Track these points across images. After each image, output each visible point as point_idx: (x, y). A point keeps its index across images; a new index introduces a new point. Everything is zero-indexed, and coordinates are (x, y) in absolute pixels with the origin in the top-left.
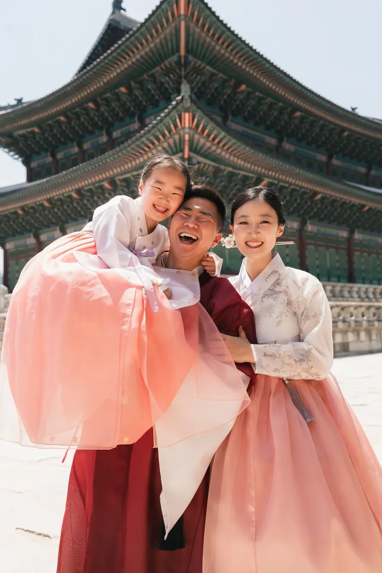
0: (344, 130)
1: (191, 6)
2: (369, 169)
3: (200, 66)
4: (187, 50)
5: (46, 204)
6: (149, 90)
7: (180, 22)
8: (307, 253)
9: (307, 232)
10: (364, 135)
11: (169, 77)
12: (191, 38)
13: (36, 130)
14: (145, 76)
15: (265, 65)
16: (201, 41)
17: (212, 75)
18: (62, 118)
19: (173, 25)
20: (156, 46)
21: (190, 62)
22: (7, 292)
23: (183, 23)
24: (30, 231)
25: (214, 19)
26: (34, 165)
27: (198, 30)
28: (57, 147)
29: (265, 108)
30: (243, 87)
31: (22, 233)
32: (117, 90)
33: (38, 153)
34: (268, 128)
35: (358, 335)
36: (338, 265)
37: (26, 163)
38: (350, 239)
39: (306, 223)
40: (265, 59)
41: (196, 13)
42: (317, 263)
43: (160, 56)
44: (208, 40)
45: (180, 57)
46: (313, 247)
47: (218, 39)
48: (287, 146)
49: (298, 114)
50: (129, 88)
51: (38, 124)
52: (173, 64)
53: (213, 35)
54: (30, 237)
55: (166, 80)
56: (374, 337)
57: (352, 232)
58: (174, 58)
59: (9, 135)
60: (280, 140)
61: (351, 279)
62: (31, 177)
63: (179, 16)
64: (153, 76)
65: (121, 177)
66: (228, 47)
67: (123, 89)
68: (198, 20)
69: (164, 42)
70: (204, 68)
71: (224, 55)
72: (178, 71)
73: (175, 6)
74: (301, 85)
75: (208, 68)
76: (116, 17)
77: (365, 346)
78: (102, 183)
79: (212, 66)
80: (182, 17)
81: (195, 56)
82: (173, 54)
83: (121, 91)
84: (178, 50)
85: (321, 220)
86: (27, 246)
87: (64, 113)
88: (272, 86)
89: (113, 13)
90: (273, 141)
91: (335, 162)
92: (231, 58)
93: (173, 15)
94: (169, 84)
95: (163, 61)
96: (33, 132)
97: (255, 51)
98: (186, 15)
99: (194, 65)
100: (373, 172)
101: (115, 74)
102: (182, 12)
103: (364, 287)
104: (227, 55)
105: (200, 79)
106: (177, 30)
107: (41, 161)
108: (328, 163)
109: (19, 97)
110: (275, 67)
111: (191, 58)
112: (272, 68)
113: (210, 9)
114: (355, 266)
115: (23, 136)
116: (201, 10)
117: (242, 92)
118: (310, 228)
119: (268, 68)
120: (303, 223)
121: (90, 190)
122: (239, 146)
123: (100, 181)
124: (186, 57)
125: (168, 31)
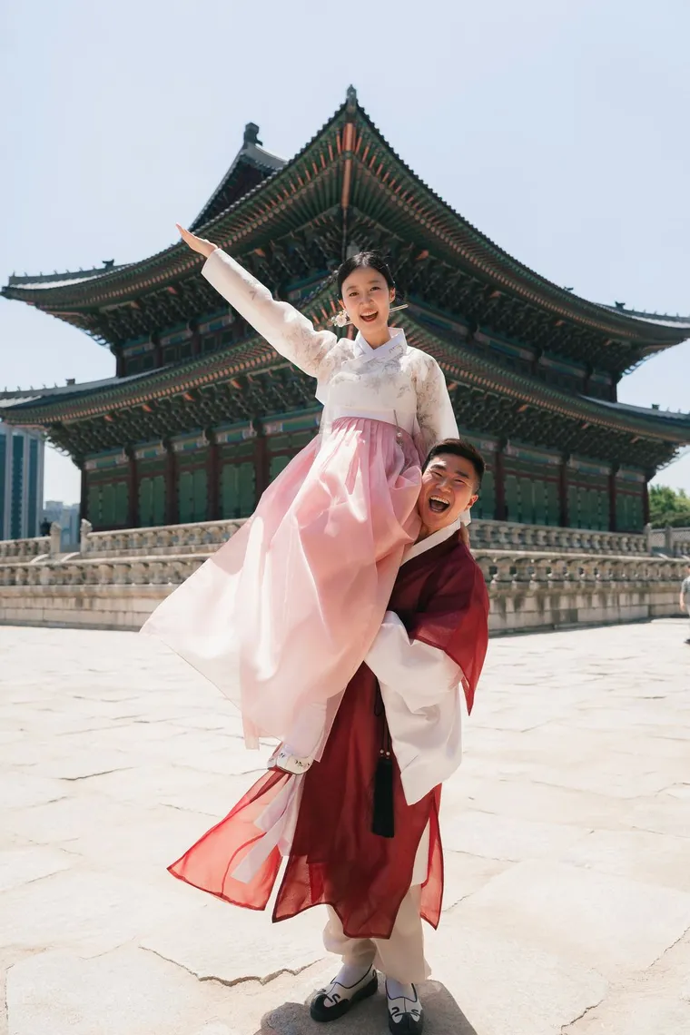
0: (558, 317)
1: (360, 138)
2: (589, 372)
3: (367, 222)
4: (351, 201)
5: (146, 408)
6: (295, 252)
7: (344, 162)
8: (506, 485)
9: (507, 456)
10: (584, 326)
11: (325, 237)
12: (358, 183)
13: (133, 304)
14: (291, 234)
15: (457, 224)
16: (372, 189)
17: (384, 235)
18: (171, 289)
19: (335, 165)
20: (308, 193)
21: (356, 217)
22: (91, 529)
23: (348, 163)
24: (121, 445)
25: (391, 158)
26: (127, 353)
27: (368, 173)
28: (161, 329)
29: (454, 283)
30: (426, 253)
31: (108, 448)
32: (250, 253)
33: (135, 338)
34: (455, 312)
35: (590, 599)
36: (546, 502)
37: (116, 350)
38: (562, 468)
39: (506, 443)
40: (458, 216)
41: (367, 149)
42: (519, 499)
43: (313, 206)
44: (382, 186)
45: (341, 210)
46: (514, 477)
47: (395, 187)
48: (480, 337)
49: (497, 293)
50: (267, 250)
51: (136, 297)
52: (331, 218)
53: (389, 181)
54: (120, 453)
55: (320, 240)
56: (609, 603)
57: (565, 458)
58: (334, 210)
59: (94, 311)
60: (472, 329)
61: (563, 522)
62: (122, 370)
63: (344, 152)
64: (302, 234)
65: (254, 373)
66: (407, 197)
67: (259, 252)
68: (369, 160)
69: (320, 188)
70: (373, 226)
71: (402, 208)
72: (338, 228)
73: (338, 138)
74: (504, 253)
75: (378, 226)
76: (249, 152)
77: (597, 614)
78: (228, 380)
79: (383, 224)
80: (348, 155)
81: (361, 209)
82: (331, 205)
83: (255, 253)
84: (339, 200)
85: (525, 440)
86: (115, 465)
87: (173, 282)
88: (465, 253)
89: (245, 147)
90: (462, 330)
91: (544, 361)
92: (412, 213)
93: (335, 149)
94: (324, 247)
95: (316, 215)
96: (127, 308)
97: (444, 204)
98: (353, 152)
99: (361, 221)
100: (593, 377)
101: (250, 230)
102: (348, 148)
103: (587, 533)
104: (406, 209)
105: (368, 242)
106: (340, 172)
107: (139, 349)
108: (535, 362)
109: (109, 259)
110: (471, 227)
111: (356, 211)
112: (466, 229)
113: (386, 144)
114: (569, 505)
115: (115, 312)
116: (374, 145)
117: (423, 260)
118: (510, 450)
119: (461, 228)
120: (502, 444)
121: (210, 390)
122: (422, 335)
123: (226, 377)
124: (349, 210)
125: (326, 173)
